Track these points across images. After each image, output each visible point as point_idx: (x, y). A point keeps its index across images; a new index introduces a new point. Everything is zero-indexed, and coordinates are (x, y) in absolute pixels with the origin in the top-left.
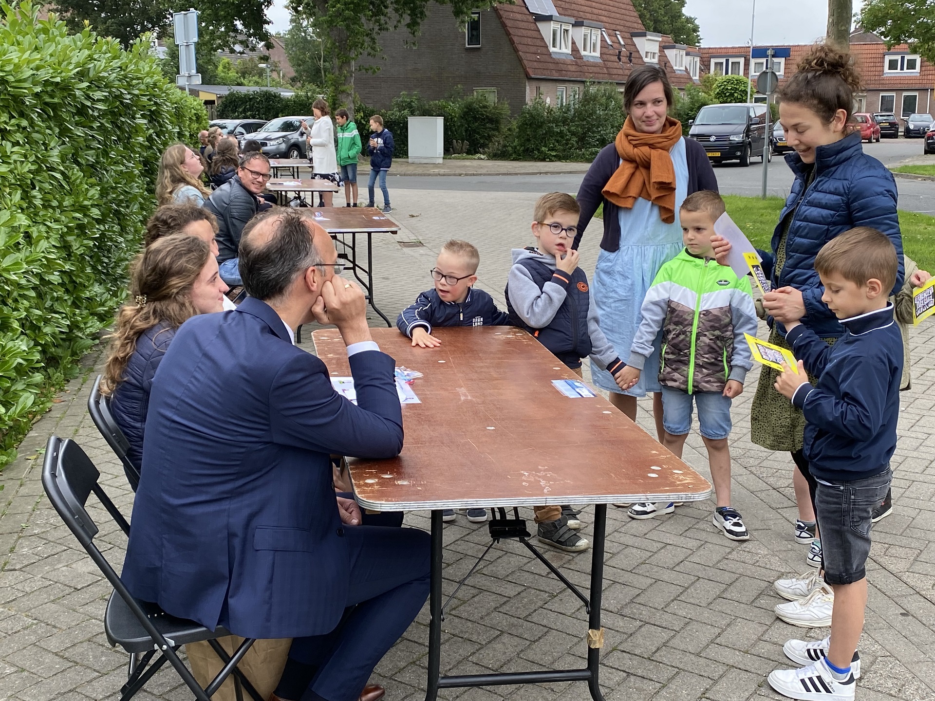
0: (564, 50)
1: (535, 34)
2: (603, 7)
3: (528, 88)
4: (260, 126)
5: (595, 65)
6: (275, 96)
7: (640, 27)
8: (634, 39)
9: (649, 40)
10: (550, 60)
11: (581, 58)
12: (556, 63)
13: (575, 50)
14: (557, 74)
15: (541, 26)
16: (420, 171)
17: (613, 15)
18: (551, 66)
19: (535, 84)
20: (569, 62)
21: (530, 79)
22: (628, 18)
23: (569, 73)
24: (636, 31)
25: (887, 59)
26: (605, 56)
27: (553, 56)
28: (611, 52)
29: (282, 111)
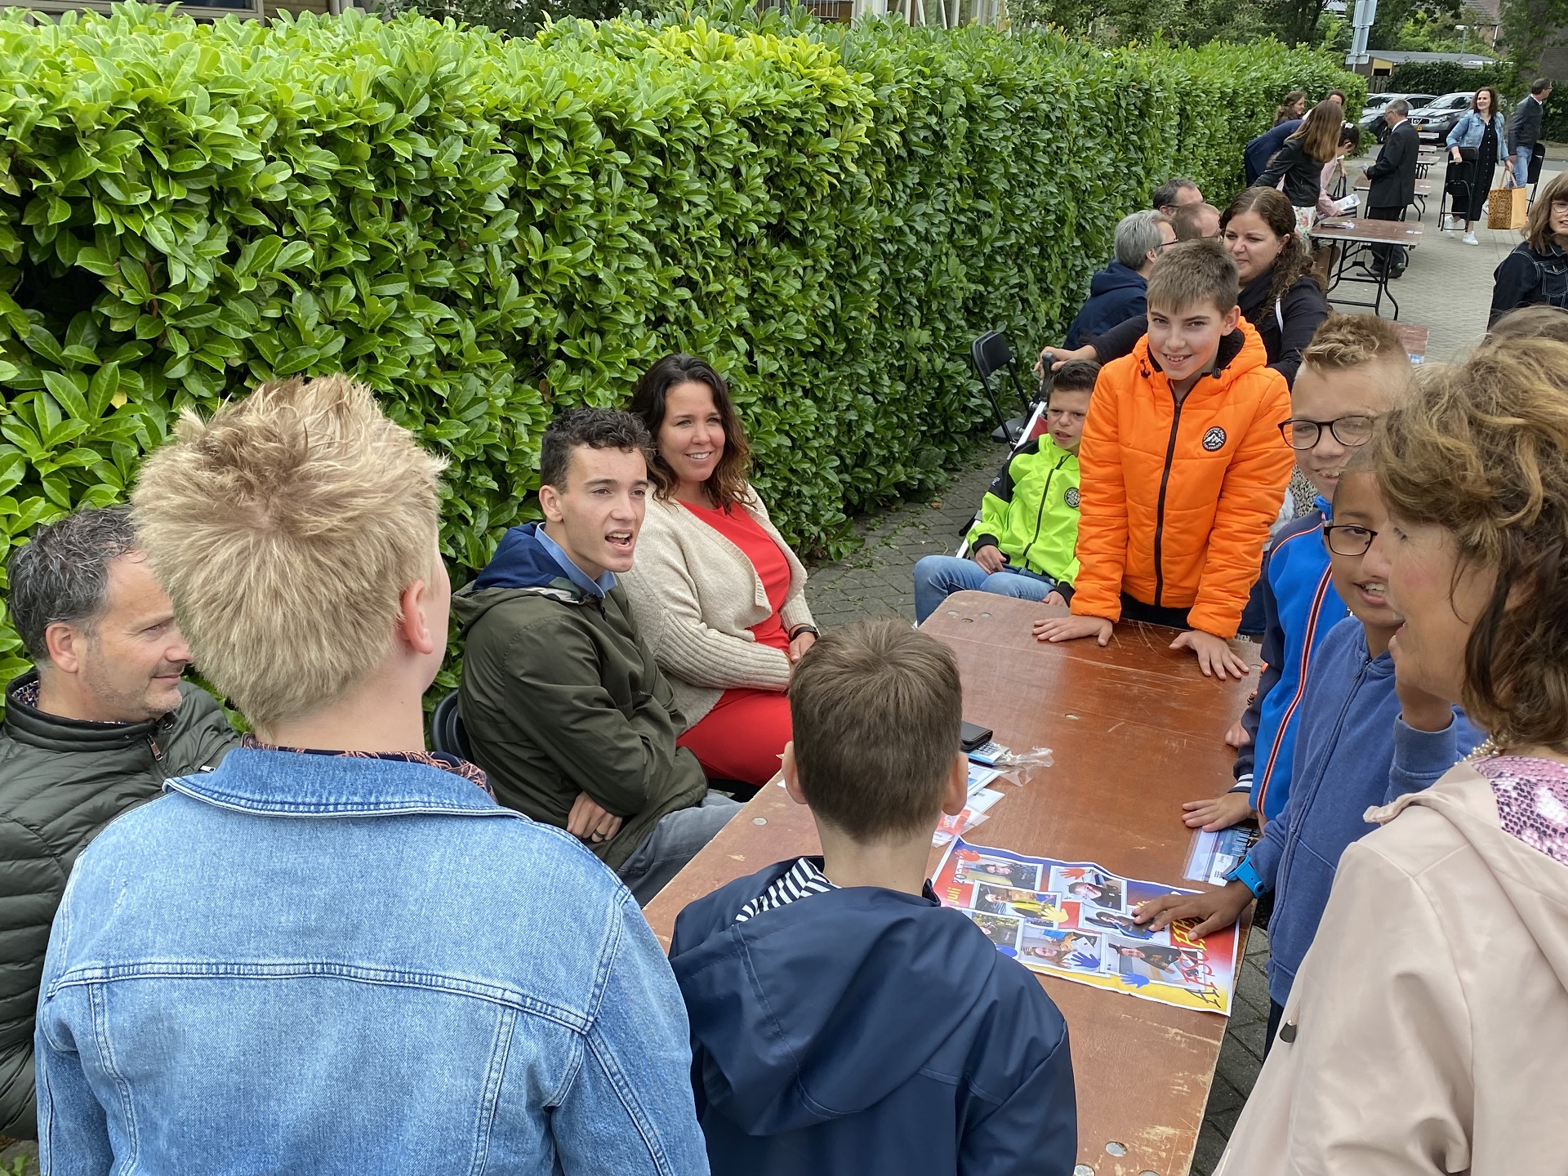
4: (1428, 101)
6: (1456, 69)
29: (1459, 86)
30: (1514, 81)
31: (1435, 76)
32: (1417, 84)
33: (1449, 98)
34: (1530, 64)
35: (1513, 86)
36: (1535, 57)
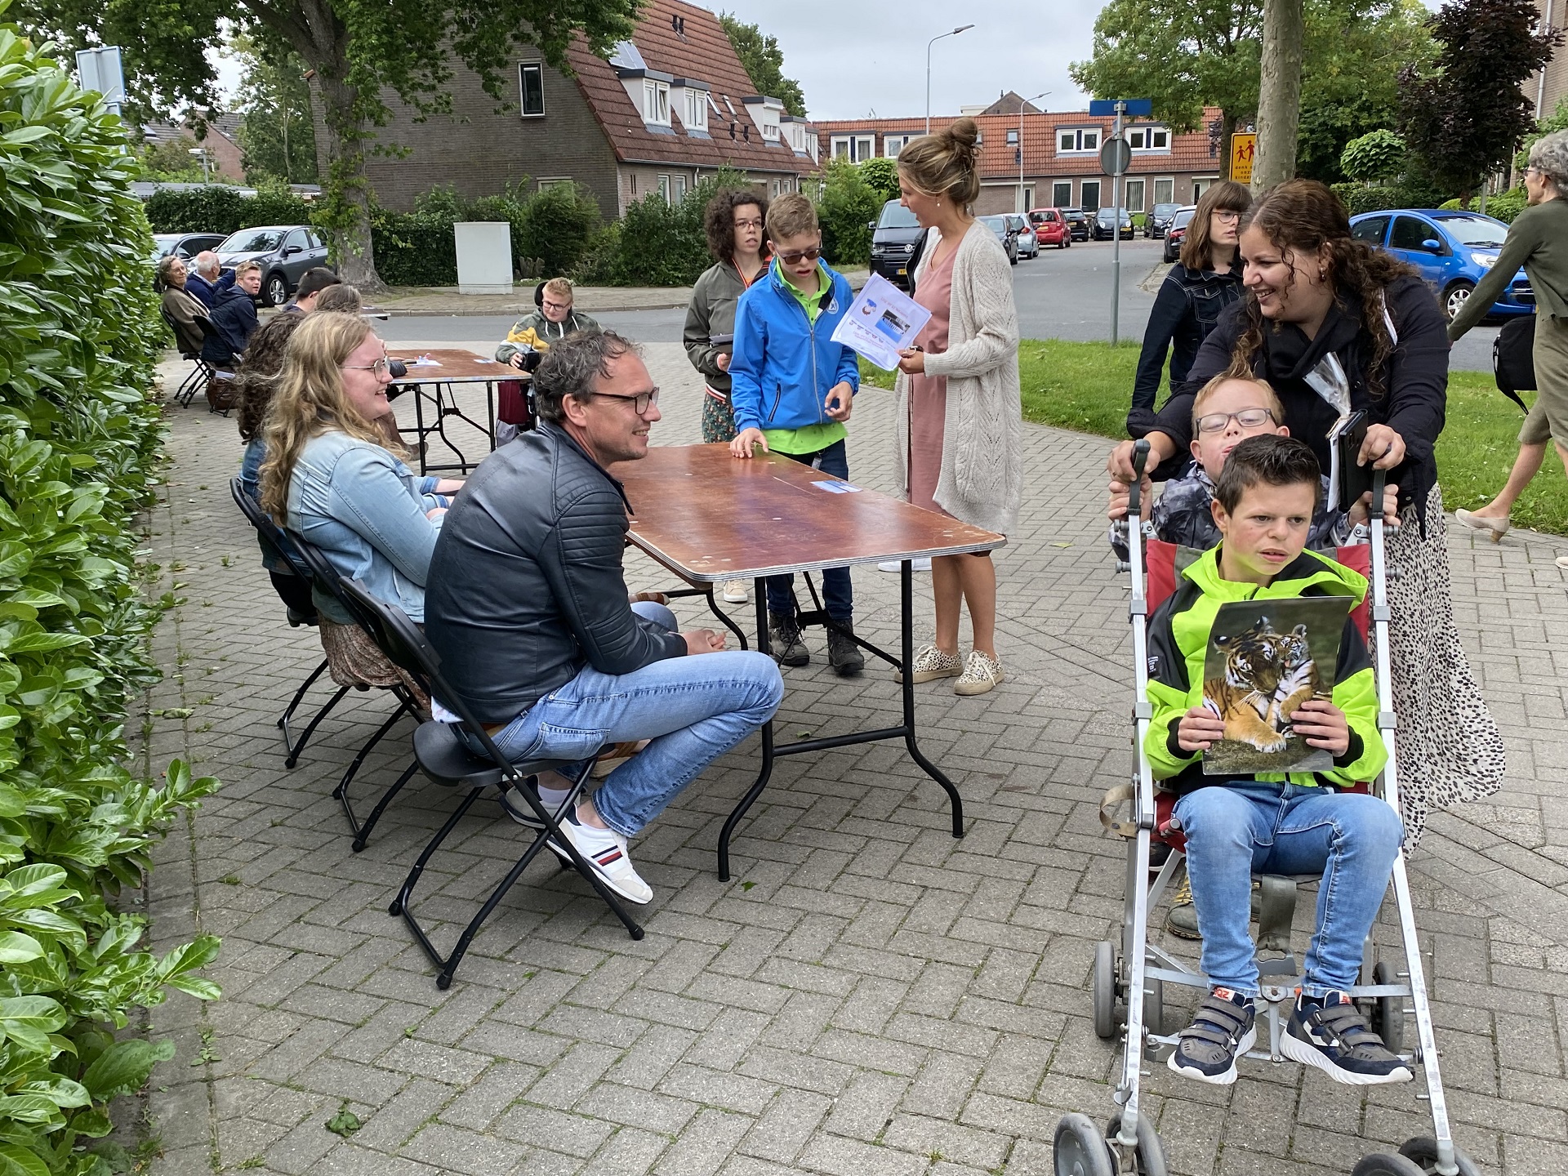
0: (662, 122)
1: (620, 97)
2: (703, 60)
3: (619, 176)
5: (703, 144)
7: (752, 91)
8: (747, 106)
9: (768, 108)
10: (644, 136)
11: (684, 133)
12: (653, 139)
13: (676, 122)
14: (656, 157)
15: (629, 85)
16: (486, 306)
17: (716, 72)
18: (649, 145)
19: (628, 171)
20: (671, 139)
21: (622, 163)
22: (735, 77)
23: (672, 155)
24: (747, 95)
25: (1060, 134)
26: (713, 131)
27: (650, 130)
28: (721, 125)
29: (246, 219)
30: (339, 205)
31: (204, 207)
32: (183, 220)
33: (245, 236)
34: (354, 180)
35: (339, 213)
36: (357, 171)
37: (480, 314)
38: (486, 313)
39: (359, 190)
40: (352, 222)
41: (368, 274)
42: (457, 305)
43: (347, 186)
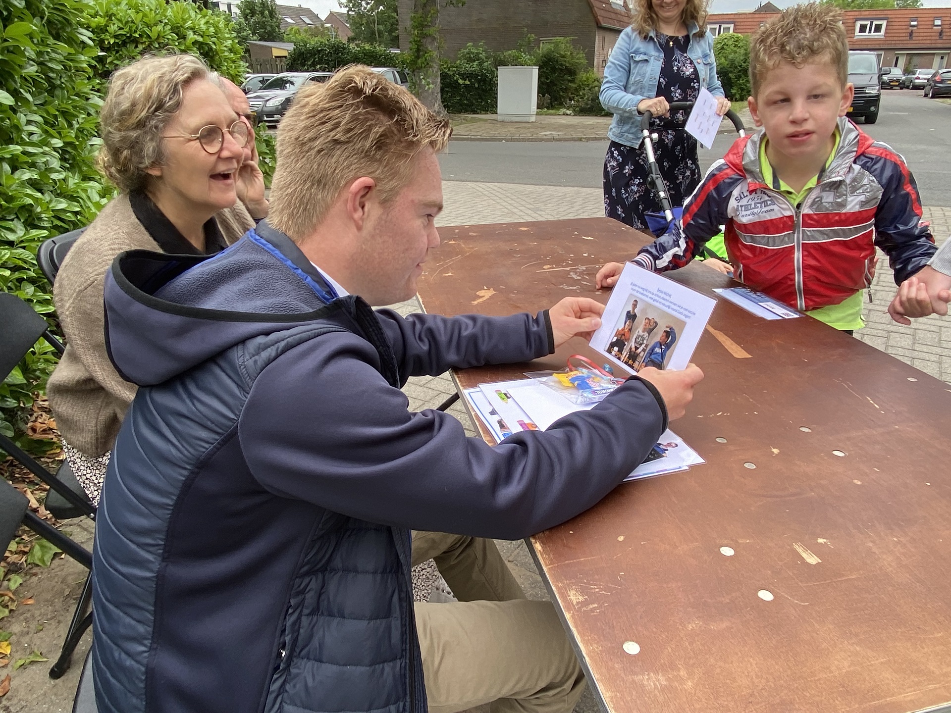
3: (597, 37)
10: (611, 10)
12: (616, 13)
13: (625, 3)
14: (617, 25)
18: (612, 16)
19: (602, 33)
20: (624, 14)
21: (600, 27)
27: (614, 6)
32: (314, 63)
34: (430, 31)
36: (432, 24)
37: (524, 140)
38: (529, 140)
39: (434, 39)
40: (427, 65)
41: (436, 105)
42: (503, 131)
43: (425, 36)
